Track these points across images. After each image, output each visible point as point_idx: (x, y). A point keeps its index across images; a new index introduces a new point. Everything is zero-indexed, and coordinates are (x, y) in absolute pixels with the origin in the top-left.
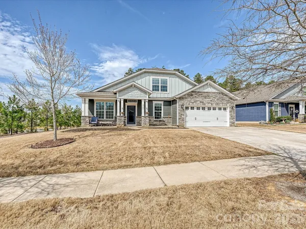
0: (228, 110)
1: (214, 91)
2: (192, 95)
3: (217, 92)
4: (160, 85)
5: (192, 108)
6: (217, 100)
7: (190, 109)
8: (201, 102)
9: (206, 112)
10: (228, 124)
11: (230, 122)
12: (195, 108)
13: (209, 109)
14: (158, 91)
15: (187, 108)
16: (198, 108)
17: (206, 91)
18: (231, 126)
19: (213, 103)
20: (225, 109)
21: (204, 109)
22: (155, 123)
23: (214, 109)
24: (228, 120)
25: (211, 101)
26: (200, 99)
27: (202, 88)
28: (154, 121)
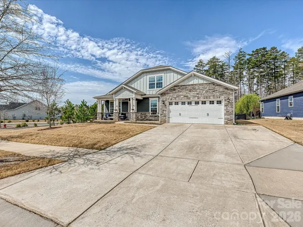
0: (223, 103)
1: (201, 81)
2: (174, 90)
3: (205, 82)
4: (156, 82)
5: (177, 103)
6: (207, 92)
7: (174, 105)
8: (185, 96)
9: (193, 107)
10: (222, 122)
11: (225, 119)
12: (180, 103)
13: (197, 103)
14: (154, 88)
15: (171, 104)
16: (183, 103)
17: (191, 83)
18: (227, 123)
19: (200, 96)
20: (219, 102)
21: (190, 103)
22: (151, 118)
23: (204, 103)
24: (223, 116)
25: (197, 94)
26: (183, 93)
27: (187, 81)
28: (150, 116)
